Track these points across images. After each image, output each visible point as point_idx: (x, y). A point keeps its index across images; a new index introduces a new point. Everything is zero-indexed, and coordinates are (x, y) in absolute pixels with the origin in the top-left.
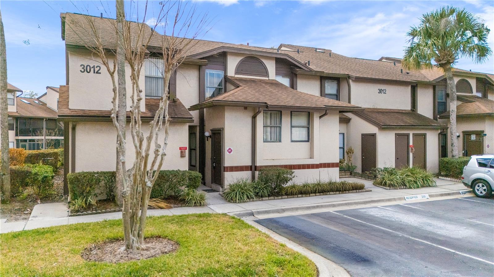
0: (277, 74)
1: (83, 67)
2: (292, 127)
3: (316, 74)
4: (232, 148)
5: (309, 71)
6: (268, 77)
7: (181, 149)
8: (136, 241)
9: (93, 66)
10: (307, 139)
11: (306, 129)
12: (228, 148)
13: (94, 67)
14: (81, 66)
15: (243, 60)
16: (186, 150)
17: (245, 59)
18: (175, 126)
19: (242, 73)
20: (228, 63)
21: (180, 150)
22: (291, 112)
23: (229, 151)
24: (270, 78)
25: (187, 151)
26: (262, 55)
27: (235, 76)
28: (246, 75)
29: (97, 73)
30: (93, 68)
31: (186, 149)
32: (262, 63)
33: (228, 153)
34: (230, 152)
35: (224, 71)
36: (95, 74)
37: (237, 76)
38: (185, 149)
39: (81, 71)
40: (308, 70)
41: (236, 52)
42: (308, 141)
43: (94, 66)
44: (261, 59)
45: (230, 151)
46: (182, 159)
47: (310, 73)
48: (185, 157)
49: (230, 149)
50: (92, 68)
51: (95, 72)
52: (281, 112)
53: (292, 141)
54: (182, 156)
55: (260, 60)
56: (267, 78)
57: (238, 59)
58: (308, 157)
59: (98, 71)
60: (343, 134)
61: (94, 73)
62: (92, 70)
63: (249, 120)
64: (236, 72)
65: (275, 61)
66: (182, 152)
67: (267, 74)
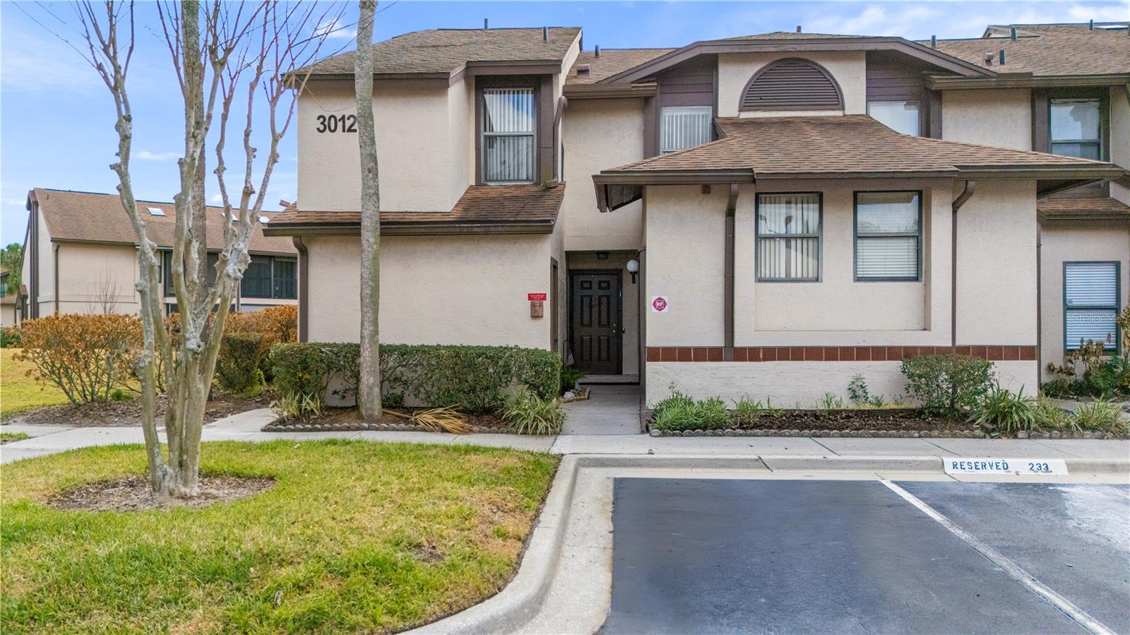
0: (871, 97)
1: (322, 120)
2: (857, 237)
3: (1002, 83)
4: (666, 299)
5: (978, 78)
6: (843, 109)
7: (533, 299)
8: (171, 475)
9: (341, 116)
10: (913, 274)
11: (912, 242)
12: (654, 298)
13: (343, 118)
14: (319, 118)
15: (765, 70)
16: (544, 302)
17: (771, 67)
18: (518, 244)
19: (760, 106)
20: (721, 83)
21: (529, 300)
22: (855, 194)
23: (658, 304)
24: (848, 112)
25: (547, 304)
26: (815, 49)
27: (741, 117)
28: (772, 110)
29: (350, 130)
30: (341, 122)
31: (545, 299)
32: (823, 72)
33: (654, 310)
34: (660, 309)
35: (711, 107)
36: (347, 134)
37: (744, 115)
38: (542, 299)
39: (318, 129)
40: (976, 74)
41: (742, 50)
42: (916, 279)
43: (344, 116)
44: (820, 63)
45: (661, 304)
46: (537, 322)
47: (982, 83)
48: (542, 317)
49: (660, 299)
50: (340, 120)
51: (347, 128)
52: (821, 195)
53: (858, 279)
54: (536, 315)
55: (816, 64)
56: (839, 113)
57: (749, 71)
58: (918, 327)
59: (352, 125)
60: (1117, 265)
61: (344, 131)
62: (340, 124)
63: (719, 221)
64: (743, 104)
65: (864, 65)
66: (533, 306)
67: (837, 101)
